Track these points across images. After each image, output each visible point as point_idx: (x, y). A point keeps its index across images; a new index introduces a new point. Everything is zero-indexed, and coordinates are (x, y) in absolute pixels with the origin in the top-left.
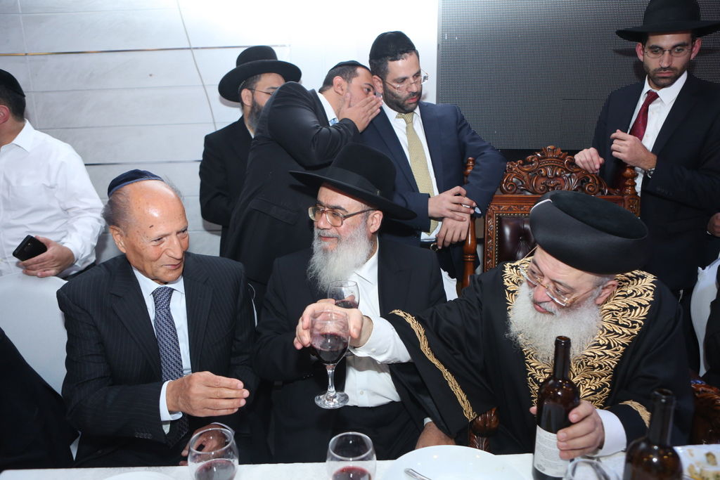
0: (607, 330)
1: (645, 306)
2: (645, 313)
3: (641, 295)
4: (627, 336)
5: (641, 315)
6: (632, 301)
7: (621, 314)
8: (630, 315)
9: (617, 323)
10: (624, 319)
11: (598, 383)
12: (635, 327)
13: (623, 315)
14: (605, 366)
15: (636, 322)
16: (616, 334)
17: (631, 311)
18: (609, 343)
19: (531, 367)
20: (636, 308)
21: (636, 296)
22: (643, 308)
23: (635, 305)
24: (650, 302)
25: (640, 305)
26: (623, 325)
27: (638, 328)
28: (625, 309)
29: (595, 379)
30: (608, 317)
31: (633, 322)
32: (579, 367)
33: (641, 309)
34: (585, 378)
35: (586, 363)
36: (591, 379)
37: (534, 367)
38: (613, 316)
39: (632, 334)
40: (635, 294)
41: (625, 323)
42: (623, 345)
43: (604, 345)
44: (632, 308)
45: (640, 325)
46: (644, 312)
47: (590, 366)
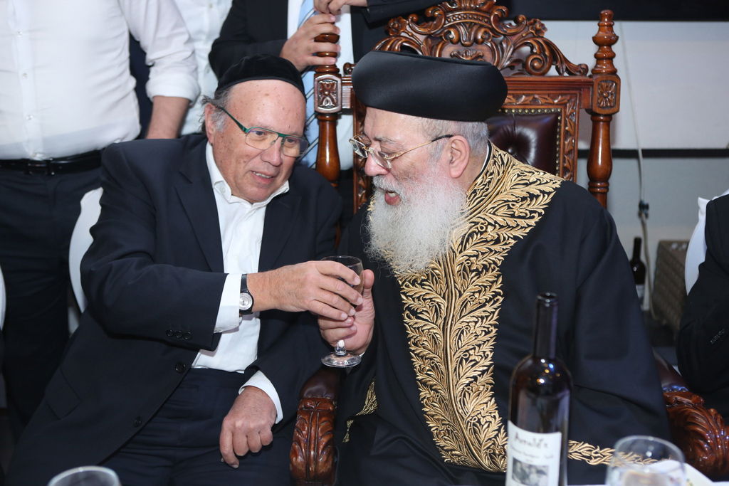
0: (499, 225)
1: (549, 193)
2: (548, 201)
3: (547, 182)
4: (522, 228)
5: (543, 203)
6: (534, 189)
7: (518, 205)
8: (529, 205)
9: (513, 216)
10: (521, 210)
11: (489, 295)
12: (533, 217)
13: (522, 205)
14: (490, 264)
15: (535, 212)
16: (509, 227)
17: (531, 200)
18: (499, 238)
19: (407, 297)
20: (537, 197)
21: (540, 184)
22: (546, 196)
23: (538, 193)
24: (555, 189)
25: (543, 192)
26: (520, 217)
27: (537, 219)
28: (524, 199)
29: (485, 290)
30: (504, 210)
31: (531, 212)
32: (464, 278)
33: (544, 196)
34: (474, 293)
35: (469, 267)
36: (480, 292)
37: (411, 296)
38: (509, 208)
39: (529, 226)
40: (539, 182)
41: (522, 215)
42: (515, 238)
43: (492, 240)
44: (532, 196)
45: (540, 214)
46: (547, 199)
47: (474, 271)
